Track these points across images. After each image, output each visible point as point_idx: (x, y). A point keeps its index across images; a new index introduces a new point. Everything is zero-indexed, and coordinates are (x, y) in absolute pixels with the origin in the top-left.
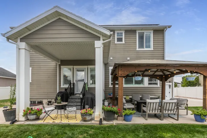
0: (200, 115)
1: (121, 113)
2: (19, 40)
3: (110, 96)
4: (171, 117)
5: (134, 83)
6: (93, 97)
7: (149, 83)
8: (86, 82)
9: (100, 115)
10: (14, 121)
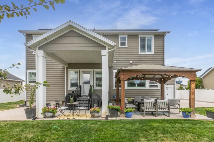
0: (186, 112)
1: (123, 111)
2: (37, 49)
3: (114, 98)
4: (165, 115)
5: (136, 86)
6: (99, 98)
7: (150, 85)
8: (92, 84)
9: (106, 113)
10: (35, 118)
